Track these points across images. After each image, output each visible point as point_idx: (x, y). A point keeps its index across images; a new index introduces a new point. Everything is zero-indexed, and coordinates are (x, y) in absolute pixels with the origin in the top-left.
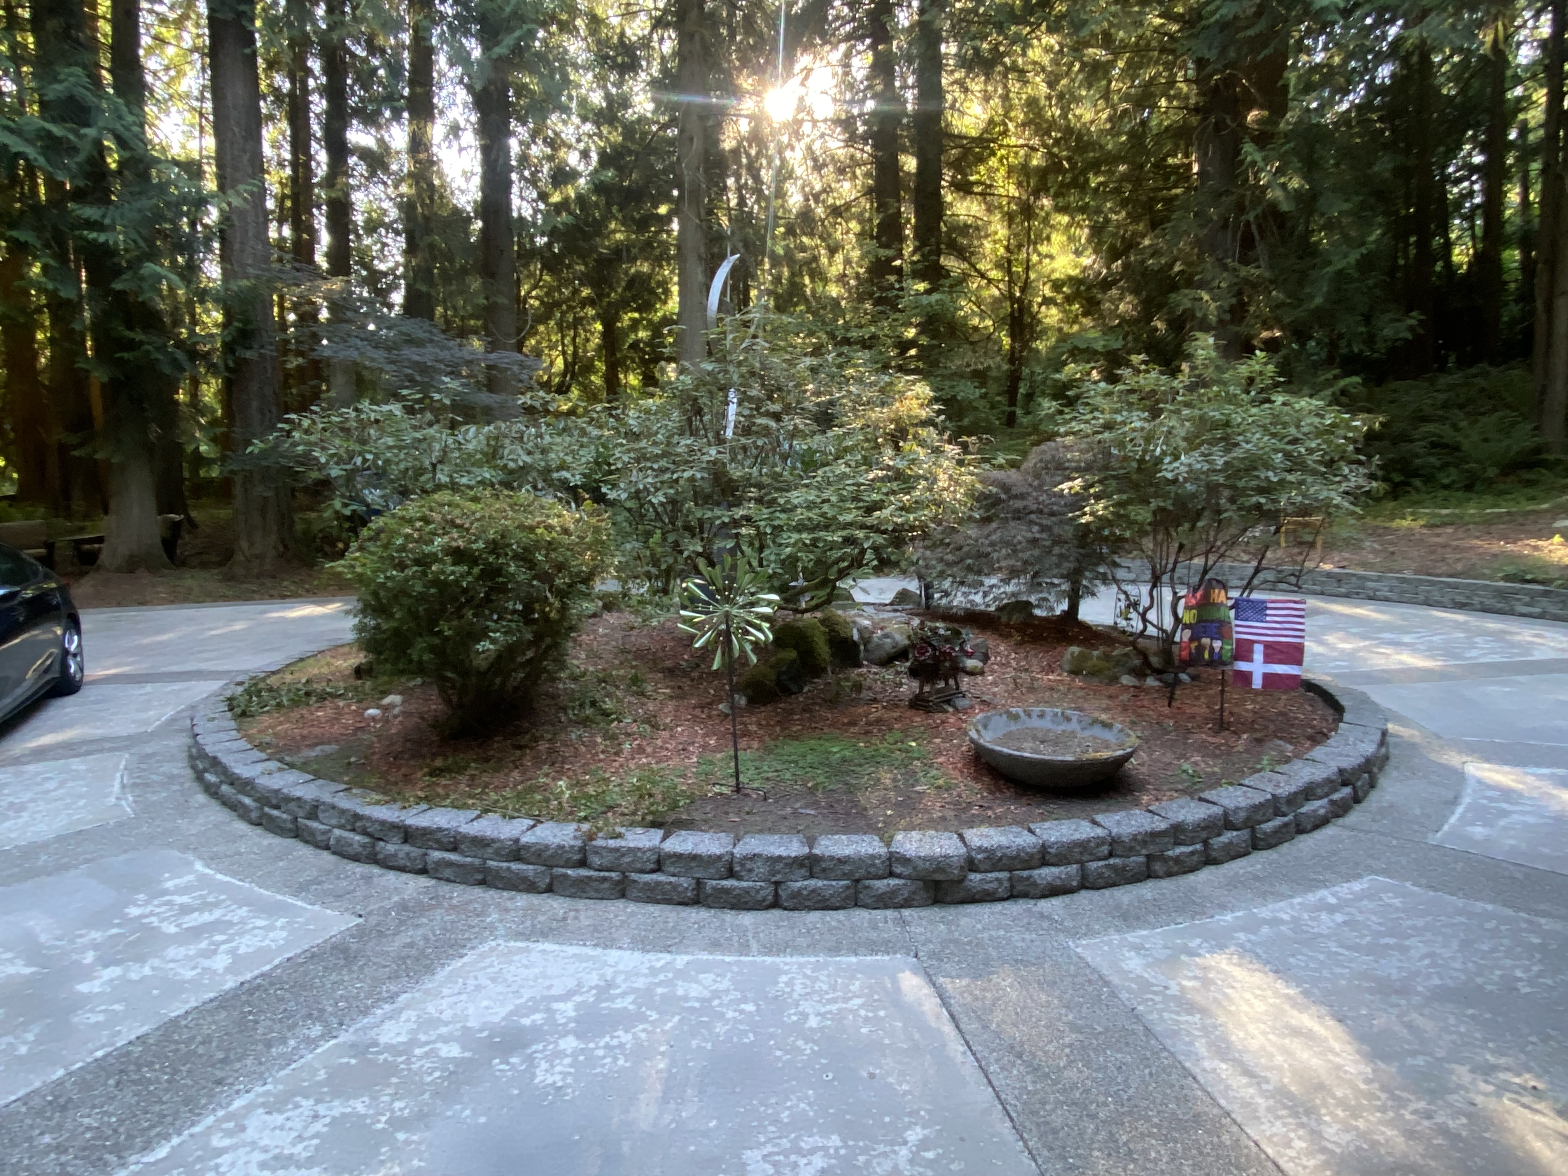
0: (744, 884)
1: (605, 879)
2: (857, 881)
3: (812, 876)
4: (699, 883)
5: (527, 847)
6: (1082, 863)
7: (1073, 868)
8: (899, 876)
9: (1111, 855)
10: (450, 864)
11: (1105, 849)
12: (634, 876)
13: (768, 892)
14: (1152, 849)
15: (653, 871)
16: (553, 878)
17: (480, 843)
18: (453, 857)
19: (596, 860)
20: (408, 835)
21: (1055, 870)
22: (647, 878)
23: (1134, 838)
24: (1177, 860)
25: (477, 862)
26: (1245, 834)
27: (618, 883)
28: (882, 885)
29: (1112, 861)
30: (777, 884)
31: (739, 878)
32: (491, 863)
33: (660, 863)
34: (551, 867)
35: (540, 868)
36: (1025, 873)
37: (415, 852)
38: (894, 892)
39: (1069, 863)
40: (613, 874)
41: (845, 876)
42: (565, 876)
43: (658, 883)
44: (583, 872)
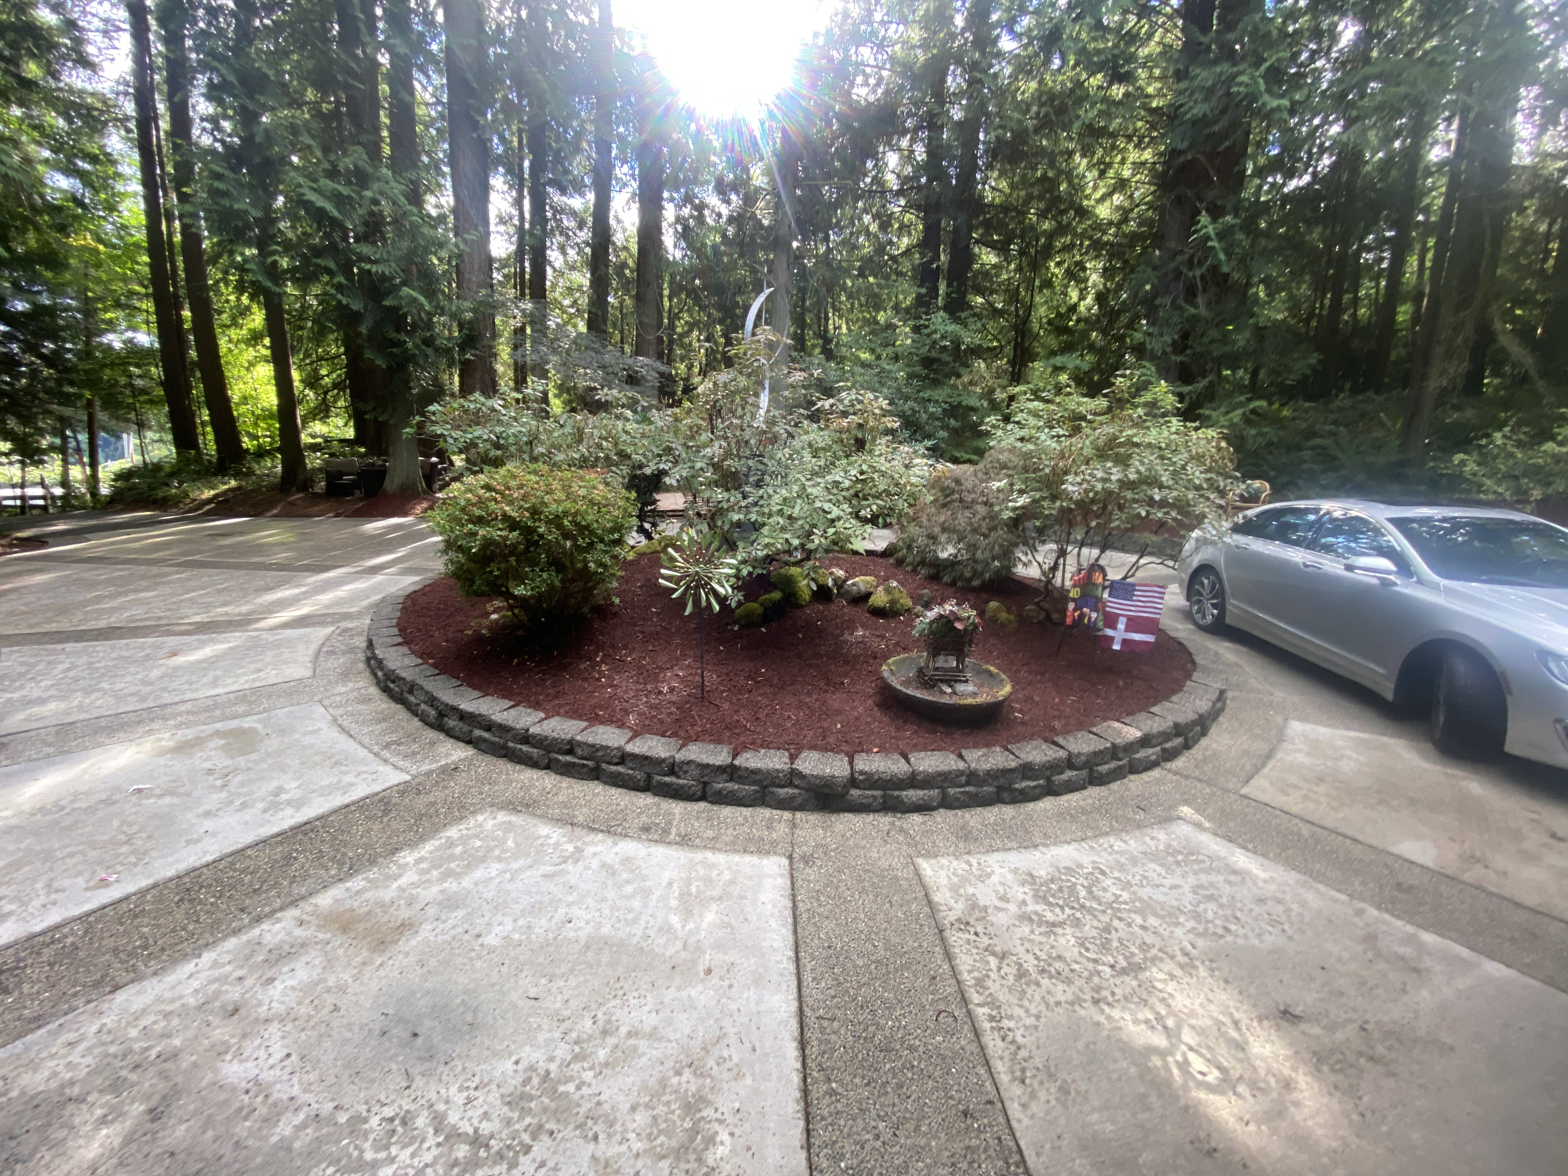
0: (681, 781)
1: (584, 765)
2: (766, 787)
3: (731, 780)
4: (649, 777)
5: (534, 736)
6: (943, 789)
7: (935, 793)
8: (797, 787)
9: (968, 783)
10: (485, 740)
11: (963, 779)
12: (604, 766)
13: (697, 789)
14: (1002, 781)
15: (617, 764)
16: (550, 761)
17: (504, 729)
18: (486, 735)
19: (579, 752)
20: (463, 716)
21: (920, 793)
22: (613, 768)
23: (988, 773)
24: (1022, 792)
25: (502, 741)
26: (1084, 773)
27: (593, 770)
28: (783, 792)
29: (967, 789)
30: (705, 784)
31: (678, 777)
32: (511, 744)
33: (624, 758)
34: (549, 752)
35: (542, 752)
36: (896, 793)
37: (466, 728)
38: (792, 798)
39: (932, 788)
40: (589, 763)
41: (754, 783)
42: (558, 760)
43: (620, 774)
44: (569, 758)
